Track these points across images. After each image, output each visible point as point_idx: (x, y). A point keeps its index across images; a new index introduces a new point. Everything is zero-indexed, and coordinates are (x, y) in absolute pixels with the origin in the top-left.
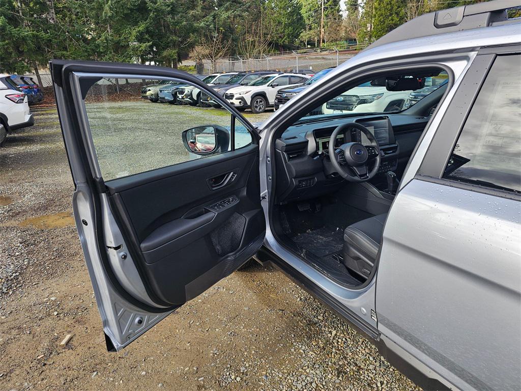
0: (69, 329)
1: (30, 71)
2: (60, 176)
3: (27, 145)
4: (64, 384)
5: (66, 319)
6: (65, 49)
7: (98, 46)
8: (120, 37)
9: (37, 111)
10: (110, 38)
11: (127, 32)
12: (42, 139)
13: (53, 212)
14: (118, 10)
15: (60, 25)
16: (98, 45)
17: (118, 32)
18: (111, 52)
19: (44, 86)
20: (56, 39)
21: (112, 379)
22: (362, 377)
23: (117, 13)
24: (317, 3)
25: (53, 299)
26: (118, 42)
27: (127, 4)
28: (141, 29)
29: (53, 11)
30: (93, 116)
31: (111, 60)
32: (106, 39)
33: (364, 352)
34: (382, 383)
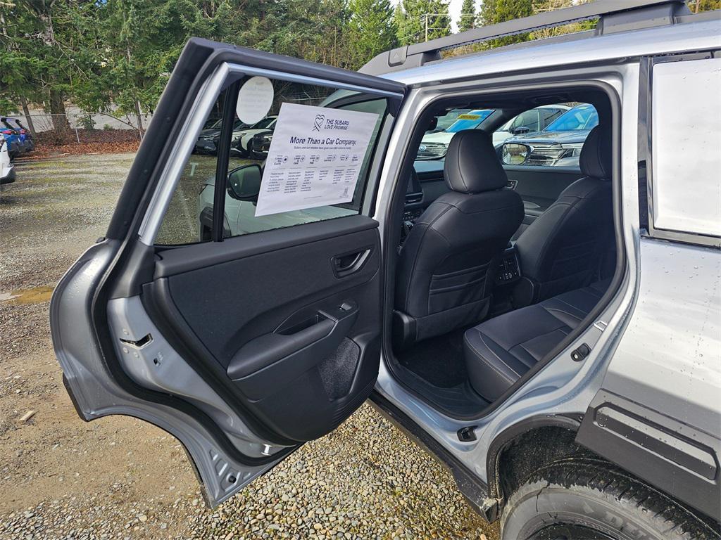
0: (32, 406)
1: (16, 111)
2: (45, 245)
3: (5, 207)
4: (19, 456)
5: (31, 396)
6: (67, 80)
7: (113, 77)
8: (144, 65)
9: (24, 165)
10: (130, 66)
11: (154, 58)
12: (26, 200)
13: (30, 286)
14: (141, 30)
15: (60, 48)
16: (114, 75)
17: (141, 58)
18: (131, 86)
19: (36, 131)
21: (75, 450)
22: (356, 438)
23: (140, 33)
24: (419, 24)
25: (17, 377)
26: (142, 73)
27: (154, 22)
28: (173, 55)
29: (51, 29)
30: (102, 171)
31: (131, 96)
32: (124, 68)
33: (366, 415)
34: (374, 442)
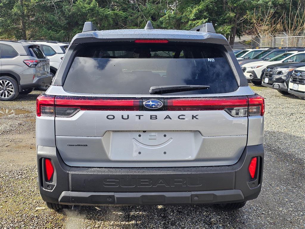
15: (137, 5)
20: (131, 16)
28: (201, 7)
